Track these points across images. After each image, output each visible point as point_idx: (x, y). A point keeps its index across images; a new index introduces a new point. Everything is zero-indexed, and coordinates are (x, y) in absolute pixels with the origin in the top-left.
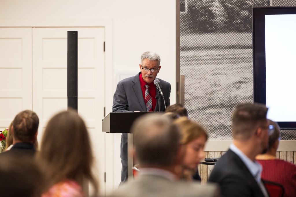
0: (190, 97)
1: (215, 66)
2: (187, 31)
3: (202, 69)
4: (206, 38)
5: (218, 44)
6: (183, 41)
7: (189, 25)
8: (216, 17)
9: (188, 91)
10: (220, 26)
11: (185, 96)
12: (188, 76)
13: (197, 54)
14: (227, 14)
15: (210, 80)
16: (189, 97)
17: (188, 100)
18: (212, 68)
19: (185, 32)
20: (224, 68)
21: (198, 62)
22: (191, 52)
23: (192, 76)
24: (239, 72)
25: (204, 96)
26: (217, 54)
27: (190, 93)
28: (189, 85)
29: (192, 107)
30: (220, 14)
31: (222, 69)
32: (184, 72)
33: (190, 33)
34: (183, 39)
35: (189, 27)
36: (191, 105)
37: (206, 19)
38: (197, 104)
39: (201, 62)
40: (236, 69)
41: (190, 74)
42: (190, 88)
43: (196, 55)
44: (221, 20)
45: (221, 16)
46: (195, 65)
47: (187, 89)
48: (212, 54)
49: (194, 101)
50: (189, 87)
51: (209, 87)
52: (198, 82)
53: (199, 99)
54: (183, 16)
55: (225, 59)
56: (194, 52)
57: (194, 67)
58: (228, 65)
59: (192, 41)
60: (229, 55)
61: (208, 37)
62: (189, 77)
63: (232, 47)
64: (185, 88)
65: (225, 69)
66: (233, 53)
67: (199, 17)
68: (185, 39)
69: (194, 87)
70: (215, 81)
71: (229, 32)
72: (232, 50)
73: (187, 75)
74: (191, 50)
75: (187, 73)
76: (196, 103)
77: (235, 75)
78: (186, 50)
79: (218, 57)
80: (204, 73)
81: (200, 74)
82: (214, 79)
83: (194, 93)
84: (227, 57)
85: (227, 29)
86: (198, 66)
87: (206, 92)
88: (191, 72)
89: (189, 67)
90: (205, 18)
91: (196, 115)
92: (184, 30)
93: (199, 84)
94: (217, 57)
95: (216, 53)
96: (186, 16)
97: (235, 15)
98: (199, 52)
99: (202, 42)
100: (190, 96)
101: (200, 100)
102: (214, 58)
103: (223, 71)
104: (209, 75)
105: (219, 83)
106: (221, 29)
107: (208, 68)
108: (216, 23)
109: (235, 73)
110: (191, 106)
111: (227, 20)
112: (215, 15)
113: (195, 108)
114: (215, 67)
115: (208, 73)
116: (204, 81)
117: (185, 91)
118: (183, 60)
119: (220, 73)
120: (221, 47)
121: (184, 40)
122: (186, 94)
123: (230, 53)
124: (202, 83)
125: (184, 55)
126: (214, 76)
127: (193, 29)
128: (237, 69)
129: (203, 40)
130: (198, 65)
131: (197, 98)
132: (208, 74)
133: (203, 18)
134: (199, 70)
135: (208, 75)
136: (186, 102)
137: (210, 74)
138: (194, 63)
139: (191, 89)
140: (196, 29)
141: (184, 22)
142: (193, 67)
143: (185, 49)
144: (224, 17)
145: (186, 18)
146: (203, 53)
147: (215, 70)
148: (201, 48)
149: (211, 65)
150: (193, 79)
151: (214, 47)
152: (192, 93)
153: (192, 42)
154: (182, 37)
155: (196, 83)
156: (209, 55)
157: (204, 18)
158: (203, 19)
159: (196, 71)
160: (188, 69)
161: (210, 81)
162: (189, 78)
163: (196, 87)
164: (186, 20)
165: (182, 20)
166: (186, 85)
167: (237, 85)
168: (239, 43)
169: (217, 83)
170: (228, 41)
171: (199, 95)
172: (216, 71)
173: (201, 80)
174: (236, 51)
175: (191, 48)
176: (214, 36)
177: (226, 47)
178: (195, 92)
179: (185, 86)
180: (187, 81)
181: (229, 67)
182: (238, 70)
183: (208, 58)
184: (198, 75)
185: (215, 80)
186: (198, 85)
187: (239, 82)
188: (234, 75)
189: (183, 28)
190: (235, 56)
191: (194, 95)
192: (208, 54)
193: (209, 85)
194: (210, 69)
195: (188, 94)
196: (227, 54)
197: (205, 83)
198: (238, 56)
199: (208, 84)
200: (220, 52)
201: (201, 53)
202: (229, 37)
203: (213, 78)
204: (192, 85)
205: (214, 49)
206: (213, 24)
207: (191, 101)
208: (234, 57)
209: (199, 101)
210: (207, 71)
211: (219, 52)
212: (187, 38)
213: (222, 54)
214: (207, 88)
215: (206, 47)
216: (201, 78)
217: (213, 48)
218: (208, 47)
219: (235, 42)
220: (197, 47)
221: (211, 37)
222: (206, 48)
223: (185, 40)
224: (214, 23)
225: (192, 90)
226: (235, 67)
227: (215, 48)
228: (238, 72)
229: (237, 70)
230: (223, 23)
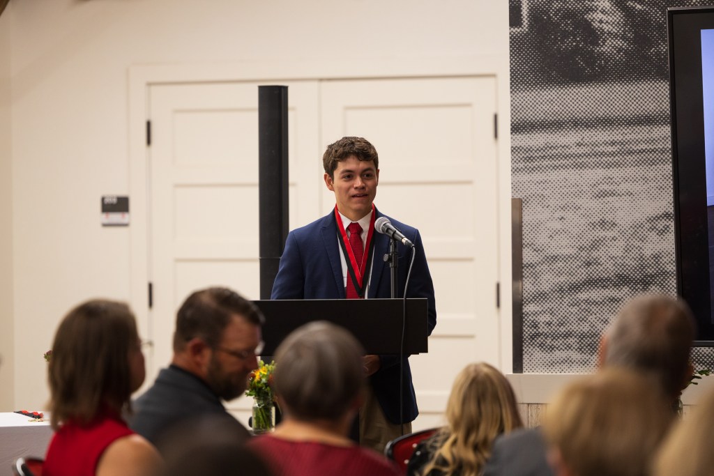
0: (537, 258)
1: (600, 173)
2: (527, 78)
3: (567, 182)
4: (577, 96)
5: (608, 112)
6: (516, 107)
7: (533, 63)
8: (604, 39)
9: (532, 241)
10: (614, 65)
11: (524, 255)
12: (532, 200)
13: (554, 142)
14: (631, 31)
15: (590, 211)
16: (535, 256)
17: (531, 265)
18: (594, 178)
19: (523, 83)
20: (624, 176)
21: (557, 161)
22: (539, 136)
23: (540, 199)
24: (666, 189)
25: (573, 254)
26: (607, 140)
27: (537, 245)
28: (533, 226)
29: (543, 284)
30: (614, 30)
31: (620, 181)
32: (521, 189)
33: (534, 84)
34: (518, 100)
35: (533, 67)
36: (539, 280)
37: (577, 46)
38: (555, 275)
39: (564, 163)
40: (657, 181)
41: (536, 195)
42: (536, 232)
43: (552, 144)
44: (617, 47)
45: (616, 36)
46: (549, 170)
47: (530, 235)
48: (592, 139)
49: (549, 269)
50: (534, 230)
51: (587, 229)
52: (556, 218)
53: (561, 264)
54: (517, 40)
55: (627, 152)
56: (547, 135)
57: (547, 177)
58: (634, 169)
59: (542, 105)
60: (638, 142)
61: (583, 94)
62: (534, 202)
63: (647, 120)
64: (523, 233)
65: (629, 180)
66: (648, 135)
67: (559, 41)
68: (522, 100)
69: (546, 229)
70: (601, 213)
71: (638, 79)
72: (645, 129)
73: (530, 198)
74: (539, 129)
75: (527, 191)
76: (553, 273)
77: (655, 196)
78: (526, 130)
79: (610, 149)
80: (572, 191)
81: (563, 195)
82: (598, 206)
83: (547, 247)
84: (633, 147)
85: (631, 73)
86: (558, 174)
87: (579, 243)
88: (538, 188)
89: (533, 176)
90: (574, 42)
91: (552, 305)
92: (521, 76)
93: (561, 222)
94: (608, 149)
95: (605, 138)
96: (525, 39)
97: (652, 33)
98: (560, 135)
99: (567, 108)
100: (537, 254)
101: (563, 266)
102: (599, 149)
103: (624, 187)
104: (587, 196)
105: (612, 219)
106: (616, 71)
107: (584, 177)
108: (602, 55)
109: (655, 192)
110: (541, 282)
111: (632, 48)
112: (601, 33)
113: (550, 286)
114: (601, 176)
115: (582, 192)
116: (573, 212)
117: (524, 242)
118: (517, 157)
119: (614, 192)
120: (617, 122)
121: (520, 102)
122: (526, 248)
123: (641, 138)
124: (567, 219)
125: (520, 144)
126: (600, 200)
127: (544, 72)
128: (659, 179)
129: (569, 101)
130: (558, 170)
131: (555, 258)
132: (585, 194)
133: (570, 42)
134: (558, 183)
135: (583, 197)
136: (527, 270)
137: (589, 194)
138: (547, 164)
139: (538, 234)
140: (550, 74)
141: (520, 55)
142: (545, 175)
143: (524, 128)
144: (623, 40)
145: (525, 43)
146: (568, 139)
147: (601, 184)
148: (564, 123)
149: (590, 170)
150: (545, 207)
151: (598, 121)
152: (541, 245)
153: (539, 108)
154: (516, 94)
155: (552, 218)
156: (586, 142)
157: (572, 44)
158: (570, 46)
159: (552, 185)
160: (531, 182)
161: (588, 214)
162: (534, 206)
163: (553, 231)
164: (524, 50)
165: (515, 51)
166: (527, 224)
167: (661, 223)
168: (663, 108)
169: (607, 219)
170: (635, 103)
171: (560, 251)
172: (603, 186)
173: (566, 211)
174: (656, 130)
175: (539, 125)
176: (598, 90)
177: (630, 121)
178: (549, 245)
179: (525, 226)
180: (528, 213)
181: (637, 176)
182: (663, 183)
183: (582, 151)
184: (557, 198)
185: (603, 211)
186: (557, 225)
187: (665, 216)
188: (651, 197)
189: (516, 72)
190: (655, 146)
191: (548, 251)
192: (584, 140)
193: (586, 225)
194: (588, 181)
195: (530, 248)
196: (633, 138)
197: (575, 219)
198: (661, 143)
199: (584, 223)
200: (613, 133)
201: (565, 139)
202: (639, 94)
203: (596, 204)
204: (542, 225)
205: (598, 125)
206: (596, 58)
207: (540, 269)
208: (650, 146)
209: (561, 268)
210: (580, 186)
211: (611, 136)
212: (528, 98)
213: (620, 139)
214: (580, 232)
215: (578, 120)
216: (566, 206)
217: (596, 123)
218: (583, 120)
219: (652, 106)
220: (553, 122)
221: (590, 95)
222: (579, 125)
223: (523, 104)
224: (598, 55)
225: (542, 239)
226: (654, 174)
227: (600, 123)
228: (663, 187)
229: (659, 183)
230: (622, 56)
